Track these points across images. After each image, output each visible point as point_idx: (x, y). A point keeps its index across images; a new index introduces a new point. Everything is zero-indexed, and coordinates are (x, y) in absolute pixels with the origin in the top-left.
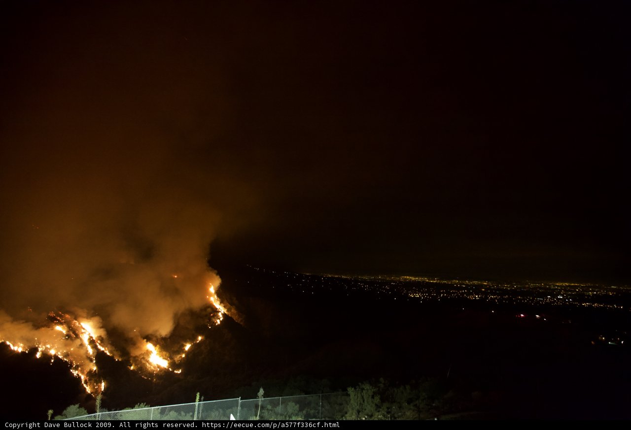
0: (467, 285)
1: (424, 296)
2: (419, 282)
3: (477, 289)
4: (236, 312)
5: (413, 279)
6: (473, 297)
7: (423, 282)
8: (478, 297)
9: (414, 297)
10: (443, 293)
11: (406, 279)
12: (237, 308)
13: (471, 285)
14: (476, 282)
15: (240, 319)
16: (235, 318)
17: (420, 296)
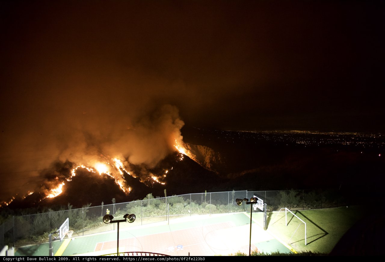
0: (340, 135)
1: (307, 143)
2: (304, 134)
3: (348, 138)
4: (190, 153)
5: (299, 132)
6: (345, 143)
7: (307, 134)
8: (349, 143)
9: (300, 143)
10: (321, 141)
11: (295, 132)
12: (191, 152)
13: (343, 135)
14: (347, 133)
15: (193, 158)
16: (190, 156)
17: (304, 143)
